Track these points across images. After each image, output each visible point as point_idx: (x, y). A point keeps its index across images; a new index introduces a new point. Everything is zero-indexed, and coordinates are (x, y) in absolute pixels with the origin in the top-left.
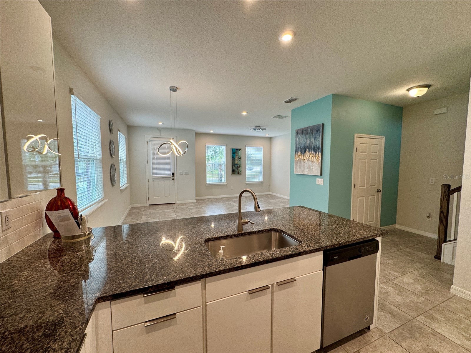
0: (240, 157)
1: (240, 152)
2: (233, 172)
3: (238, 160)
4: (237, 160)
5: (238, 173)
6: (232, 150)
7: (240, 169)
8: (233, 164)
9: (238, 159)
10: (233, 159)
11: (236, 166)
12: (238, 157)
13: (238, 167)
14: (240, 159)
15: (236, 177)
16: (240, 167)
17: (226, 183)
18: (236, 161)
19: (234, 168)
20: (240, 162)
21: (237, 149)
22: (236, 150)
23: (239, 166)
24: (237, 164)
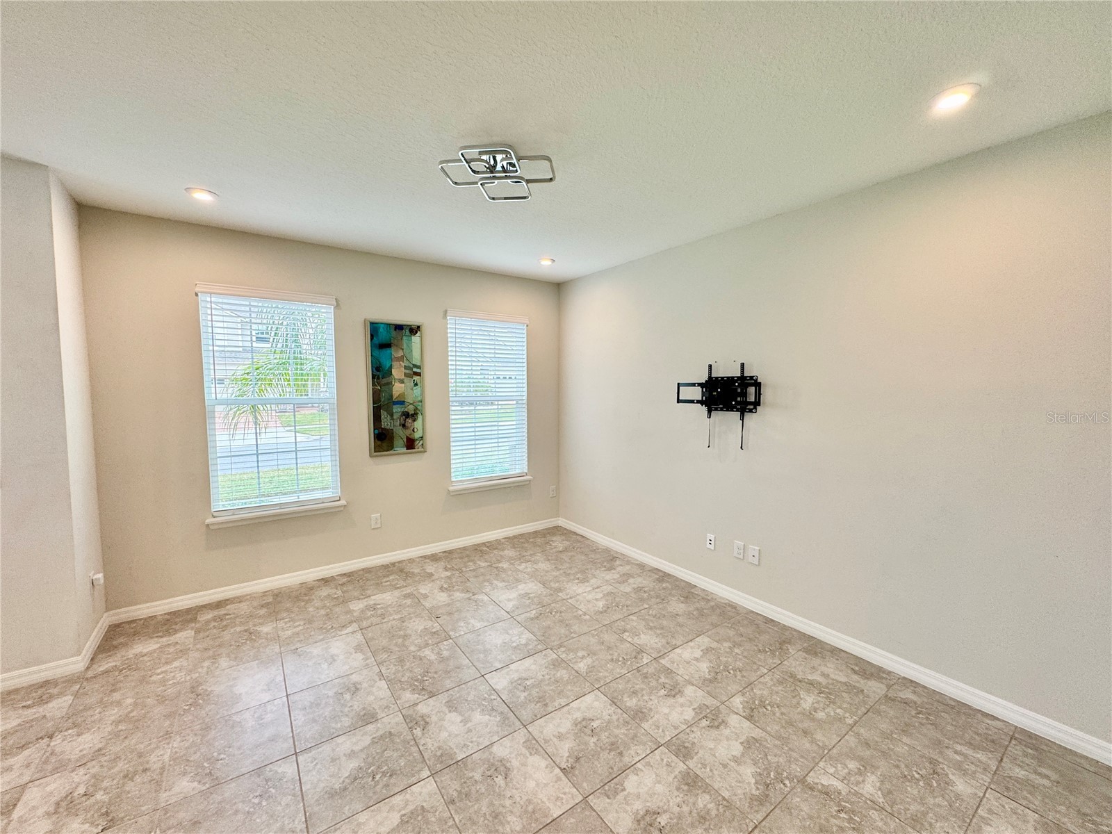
0: (419, 367)
1: (416, 339)
2: (383, 440)
3: (406, 380)
4: (402, 381)
5: (410, 444)
6: (374, 329)
7: (418, 424)
8: (381, 403)
9: (406, 375)
10: (380, 374)
11: (397, 410)
12: (406, 367)
13: (406, 415)
14: (416, 378)
15: (398, 466)
16: (420, 417)
17: (343, 502)
18: (397, 389)
19: (386, 422)
20: (417, 391)
21: (399, 327)
22: (394, 333)
23: (411, 409)
24: (402, 403)
